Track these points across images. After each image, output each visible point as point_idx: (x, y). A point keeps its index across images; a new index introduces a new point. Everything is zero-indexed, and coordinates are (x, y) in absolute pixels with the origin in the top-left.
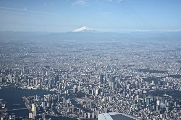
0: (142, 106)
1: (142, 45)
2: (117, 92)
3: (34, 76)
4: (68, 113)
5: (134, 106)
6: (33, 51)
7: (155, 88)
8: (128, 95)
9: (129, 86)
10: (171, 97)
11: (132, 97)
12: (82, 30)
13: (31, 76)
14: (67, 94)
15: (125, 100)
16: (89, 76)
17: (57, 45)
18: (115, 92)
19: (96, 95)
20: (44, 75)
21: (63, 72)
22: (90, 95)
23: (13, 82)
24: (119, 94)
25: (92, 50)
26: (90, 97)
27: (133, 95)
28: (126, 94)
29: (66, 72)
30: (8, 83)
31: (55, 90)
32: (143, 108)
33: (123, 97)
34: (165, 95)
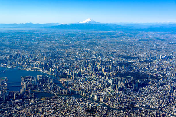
0: (107, 85)
1: (131, 35)
2: (92, 74)
3: (35, 60)
4: (49, 90)
5: (101, 85)
6: (42, 39)
7: (124, 71)
8: (100, 77)
9: (104, 70)
10: (132, 78)
11: (103, 78)
12: (87, 22)
13: (33, 60)
14: (54, 75)
15: (96, 81)
16: (77, 61)
17: (63, 35)
18: (91, 74)
19: (76, 76)
20: (43, 60)
21: (58, 57)
22: (71, 76)
23: (18, 64)
24: (94, 76)
25: (89, 39)
26: (71, 78)
27: (104, 77)
28: (99, 76)
29: (61, 57)
30: (14, 65)
31: (47, 72)
32: (107, 87)
33: (96, 78)
34: (129, 77)
